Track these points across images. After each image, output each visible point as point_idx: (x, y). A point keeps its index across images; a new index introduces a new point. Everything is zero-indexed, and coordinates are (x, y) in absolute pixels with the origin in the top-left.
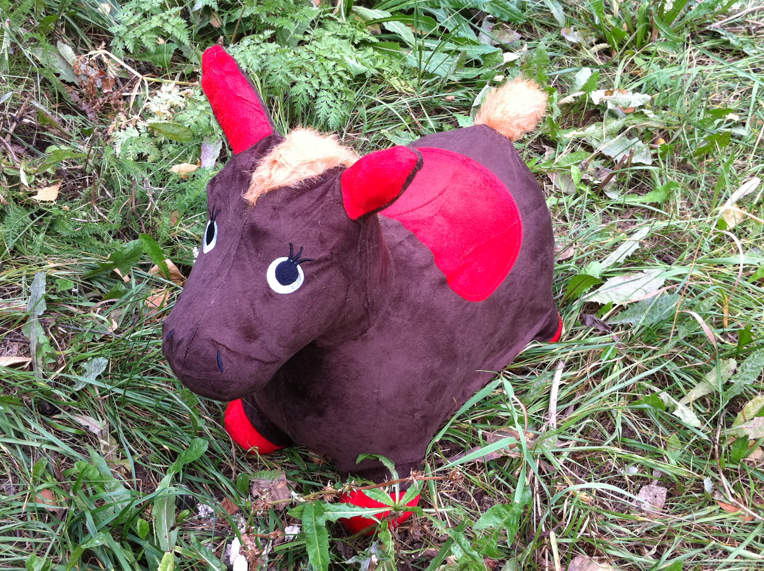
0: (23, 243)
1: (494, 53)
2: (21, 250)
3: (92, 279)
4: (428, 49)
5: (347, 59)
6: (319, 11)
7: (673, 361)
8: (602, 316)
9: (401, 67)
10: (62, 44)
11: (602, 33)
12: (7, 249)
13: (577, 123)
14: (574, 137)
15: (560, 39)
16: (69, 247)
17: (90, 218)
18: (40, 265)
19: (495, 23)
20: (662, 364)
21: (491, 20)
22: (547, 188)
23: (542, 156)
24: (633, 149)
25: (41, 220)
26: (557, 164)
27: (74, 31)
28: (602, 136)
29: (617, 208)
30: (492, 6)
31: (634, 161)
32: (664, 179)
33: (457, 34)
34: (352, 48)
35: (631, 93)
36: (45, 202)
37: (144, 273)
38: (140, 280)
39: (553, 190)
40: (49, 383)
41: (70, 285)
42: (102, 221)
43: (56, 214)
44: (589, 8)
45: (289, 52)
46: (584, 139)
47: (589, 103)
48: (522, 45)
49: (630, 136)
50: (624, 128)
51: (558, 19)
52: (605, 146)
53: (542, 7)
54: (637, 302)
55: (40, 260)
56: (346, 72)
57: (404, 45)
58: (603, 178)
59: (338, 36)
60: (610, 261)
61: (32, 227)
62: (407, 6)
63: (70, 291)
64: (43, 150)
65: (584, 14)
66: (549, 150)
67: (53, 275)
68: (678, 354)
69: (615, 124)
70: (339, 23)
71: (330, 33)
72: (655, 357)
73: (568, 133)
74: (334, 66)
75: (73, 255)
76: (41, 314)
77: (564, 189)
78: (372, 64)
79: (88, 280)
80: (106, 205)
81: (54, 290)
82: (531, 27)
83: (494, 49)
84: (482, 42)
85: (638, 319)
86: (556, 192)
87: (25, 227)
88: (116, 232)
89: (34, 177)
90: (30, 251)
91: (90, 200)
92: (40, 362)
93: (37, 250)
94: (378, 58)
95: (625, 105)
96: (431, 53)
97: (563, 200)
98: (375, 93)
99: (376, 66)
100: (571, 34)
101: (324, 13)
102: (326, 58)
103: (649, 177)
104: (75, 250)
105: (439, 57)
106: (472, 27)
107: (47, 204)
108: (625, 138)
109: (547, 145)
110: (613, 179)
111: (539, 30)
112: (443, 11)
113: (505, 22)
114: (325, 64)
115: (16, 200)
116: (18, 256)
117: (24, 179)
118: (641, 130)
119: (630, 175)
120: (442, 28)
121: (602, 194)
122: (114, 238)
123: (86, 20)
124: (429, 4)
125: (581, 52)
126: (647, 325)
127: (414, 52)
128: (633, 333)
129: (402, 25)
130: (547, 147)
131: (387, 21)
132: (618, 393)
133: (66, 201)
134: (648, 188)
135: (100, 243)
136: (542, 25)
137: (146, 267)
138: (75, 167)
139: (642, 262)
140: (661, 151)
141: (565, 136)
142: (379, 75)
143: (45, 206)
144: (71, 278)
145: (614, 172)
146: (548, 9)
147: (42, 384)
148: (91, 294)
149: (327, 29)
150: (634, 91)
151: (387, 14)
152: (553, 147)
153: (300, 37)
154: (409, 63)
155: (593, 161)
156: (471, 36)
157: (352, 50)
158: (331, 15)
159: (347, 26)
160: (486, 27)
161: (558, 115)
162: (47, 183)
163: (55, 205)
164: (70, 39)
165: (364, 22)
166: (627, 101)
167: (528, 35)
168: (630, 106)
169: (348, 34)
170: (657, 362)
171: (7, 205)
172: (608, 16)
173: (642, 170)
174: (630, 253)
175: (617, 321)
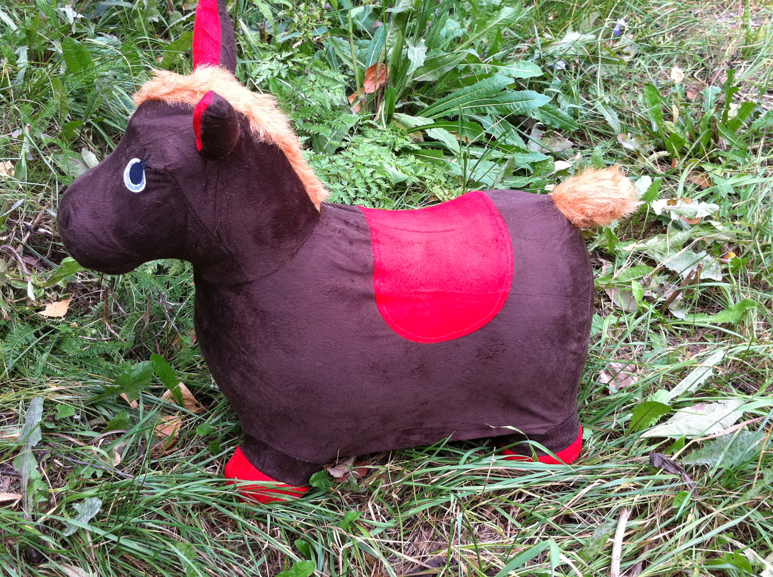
0: (25, 364)
1: (545, 161)
2: (22, 371)
3: (97, 404)
4: (474, 157)
5: (386, 166)
6: (358, 118)
7: (758, 510)
8: (673, 454)
9: (444, 175)
10: (87, 151)
11: (661, 141)
12: (6, 370)
13: (637, 235)
14: (634, 250)
15: (616, 147)
16: (76, 368)
17: (100, 336)
18: (41, 388)
19: (545, 131)
20: (745, 514)
21: (541, 128)
22: (605, 306)
23: (598, 271)
24: (701, 263)
25: (47, 338)
26: (616, 279)
27: (102, 138)
28: (666, 249)
29: (685, 329)
30: (542, 113)
31: (702, 277)
32: (737, 296)
33: (505, 141)
34: (392, 155)
35: (697, 202)
36: (53, 318)
37: (155, 398)
38: (149, 405)
39: (612, 308)
40: (37, 527)
41: (71, 412)
42: (113, 338)
43: (63, 331)
44: (646, 115)
45: (324, 158)
46: (645, 252)
47: (650, 214)
48: (575, 153)
49: (696, 249)
50: (690, 241)
51: (613, 126)
52: (669, 260)
53: (595, 114)
54: (713, 439)
55: (41, 383)
56: (385, 180)
57: (448, 153)
58: (668, 294)
59: (378, 143)
60: (680, 390)
61: (37, 345)
62: (452, 113)
63: (71, 418)
64: (58, 262)
65: (641, 122)
66: (606, 263)
67: (53, 399)
68: (763, 502)
69: (680, 236)
70: (379, 130)
71: (369, 140)
72: (736, 505)
73: (627, 246)
74: (372, 173)
75: (78, 378)
76: (34, 445)
77: (624, 308)
78: (413, 172)
79: (93, 406)
80: (119, 322)
81: (53, 417)
82: (583, 135)
83: (544, 157)
84: (532, 150)
85: (715, 460)
86: (615, 311)
87: (29, 345)
88: (127, 351)
89: (43, 290)
90: (32, 372)
91: (102, 316)
92: (31, 500)
93: (39, 371)
94: (419, 166)
95: (690, 216)
96: (477, 161)
97: (624, 318)
98: (416, 201)
99: (418, 174)
100: (628, 140)
101: (363, 120)
102: (364, 165)
103: (719, 294)
104: (82, 371)
105: (485, 165)
106: (521, 135)
107: (55, 320)
108: (691, 252)
109: (604, 258)
110: (680, 297)
111: (593, 137)
112: (490, 118)
113: (556, 130)
114: (362, 171)
115: (21, 316)
116: (18, 378)
117: (31, 294)
118: (709, 243)
119: (698, 293)
120: (488, 136)
121: (667, 313)
122: (126, 358)
123: (114, 128)
124: (475, 110)
125: (639, 160)
126: (726, 467)
127: (459, 159)
128: (710, 475)
129: (446, 132)
130: (604, 261)
131: (430, 128)
132: (694, 549)
133: (77, 316)
134: (719, 306)
135: (109, 363)
136: (595, 133)
137: (158, 392)
138: (90, 280)
139: (717, 391)
140: (732, 266)
141: (624, 248)
142: (421, 183)
143: (53, 323)
144: (74, 403)
145: (681, 288)
146: (602, 116)
147: (29, 528)
148: (94, 422)
149: (366, 137)
150: (700, 201)
151: (430, 121)
152: (611, 260)
153: (337, 144)
154: (453, 172)
155: (656, 276)
156: (519, 142)
157: (392, 157)
158: (371, 122)
159: (387, 134)
160: (535, 135)
161: (615, 226)
162: (58, 297)
163: (63, 322)
164: (97, 147)
165: (405, 129)
166: (692, 211)
167: (580, 143)
168: (696, 217)
169: (388, 141)
170: (738, 512)
171: (10, 321)
172: (668, 123)
173: (711, 287)
174: (702, 381)
175: (691, 461)
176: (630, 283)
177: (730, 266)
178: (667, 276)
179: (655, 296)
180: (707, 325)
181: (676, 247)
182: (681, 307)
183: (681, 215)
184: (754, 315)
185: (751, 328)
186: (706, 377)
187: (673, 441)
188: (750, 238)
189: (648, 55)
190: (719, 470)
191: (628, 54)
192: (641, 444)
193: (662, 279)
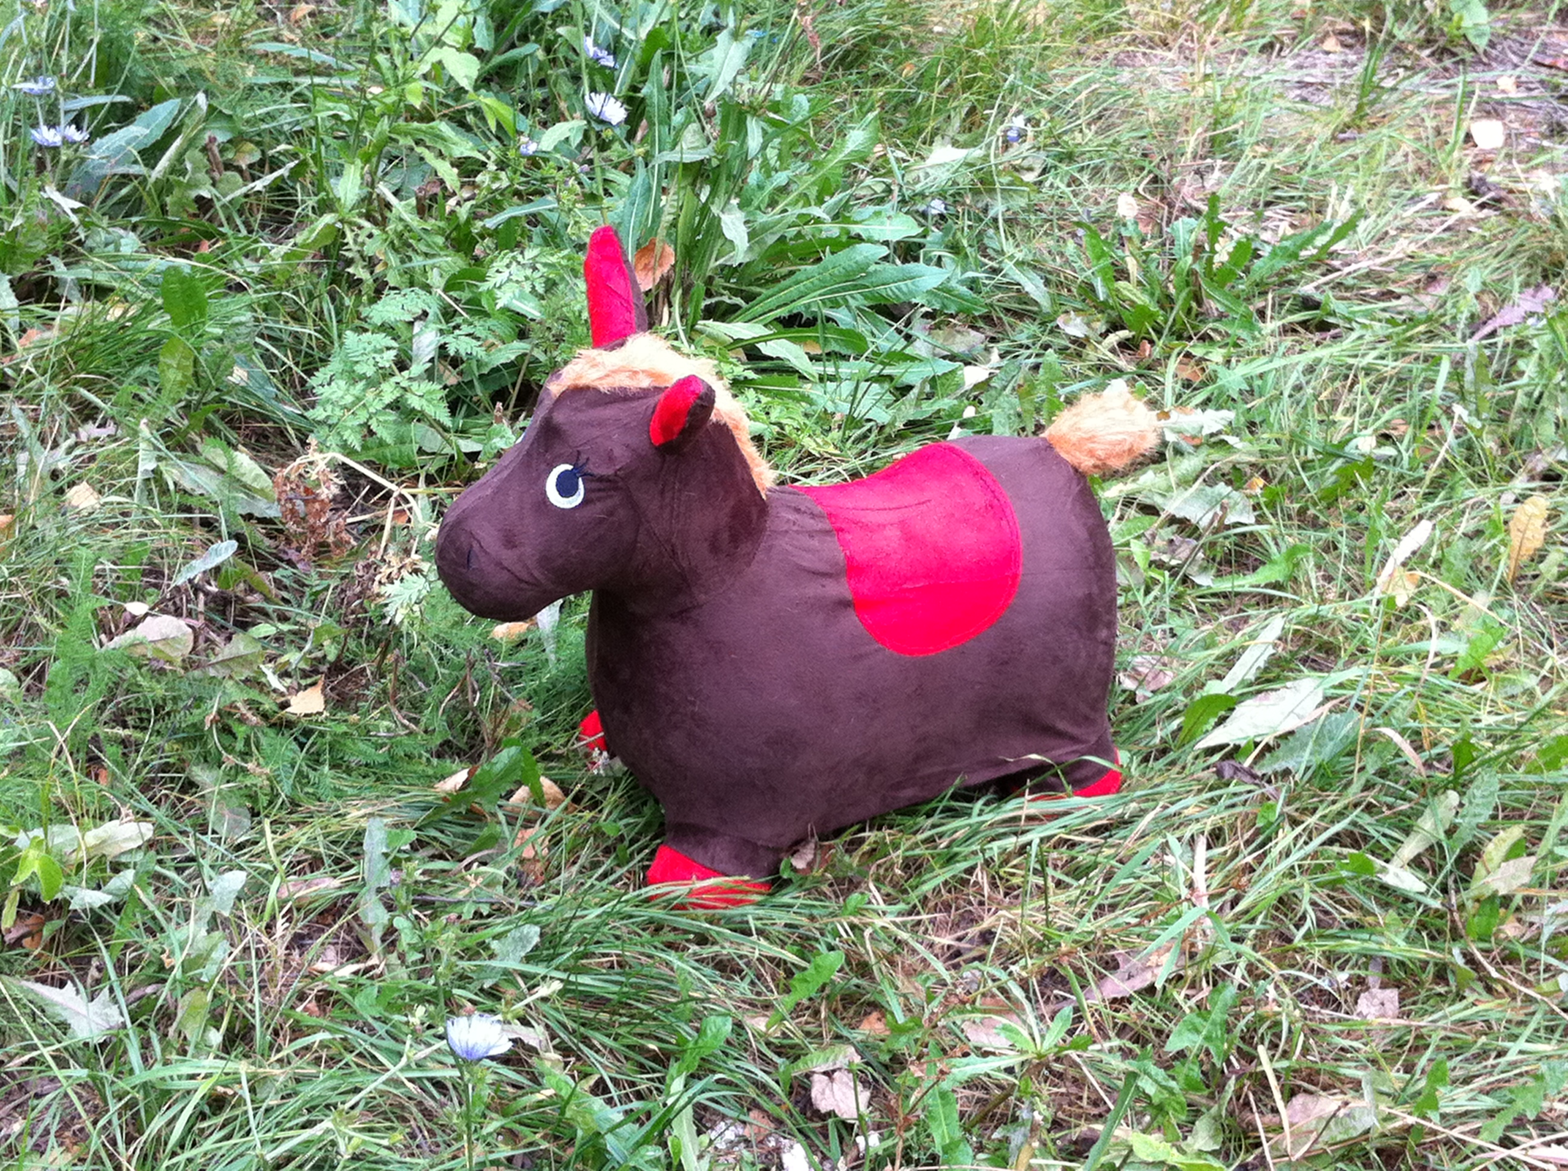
1: (952, 372)
7: (1364, 810)
8: (1243, 762)
12: (283, 797)
14: (1122, 494)
19: (935, 320)
20: (1348, 817)
21: (927, 316)
24: (1222, 501)
28: (1170, 487)
29: (1215, 600)
31: (1229, 521)
32: (1280, 541)
35: (1198, 410)
36: (309, 715)
42: (410, 731)
43: (335, 732)
46: (1139, 496)
48: (988, 350)
49: (1211, 482)
50: (1202, 470)
51: (1038, 299)
52: (1176, 503)
53: (1008, 284)
54: (1289, 733)
57: (799, 376)
58: (1183, 554)
60: (1233, 679)
62: (790, 312)
65: (1077, 285)
68: (1369, 799)
69: (1186, 466)
72: (1337, 807)
73: (1112, 489)
78: (765, 418)
82: (993, 317)
83: (948, 365)
84: (921, 354)
85: (1299, 759)
91: (386, 702)
94: (768, 405)
95: (1192, 433)
99: (773, 420)
100: (1072, 322)
103: (1255, 543)
106: (897, 330)
107: (314, 718)
108: (1205, 487)
110: (1200, 555)
111: (1007, 320)
113: (950, 316)
117: (276, 682)
118: (1227, 470)
119: (1224, 545)
121: (1186, 580)
125: (1089, 351)
126: (1315, 764)
128: (1297, 778)
129: (788, 344)
131: (765, 341)
134: (1257, 560)
136: (1007, 311)
139: (1282, 674)
140: (1264, 499)
141: (1109, 493)
142: (781, 434)
143: (312, 722)
146: (1019, 284)
150: (1201, 407)
151: (760, 329)
155: (1161, 529)
156: (898, 343)
160: (920, 328)
162: (300, 684)
163: (327, 719)
166: (1195, 425)
167: (991, 332)
168: (1202, 433)
172: (1122, 284)
173: (1244, 535)
174: (1261, 663)
175: (1267, 767)
176: (1127, 544)
177: (1262, 500)
178: (1174, 527)
179: (1165, 558)
180: (1247, 589)
181: (1185, 482)
182: (1204, 570)
183: (1179, 432)
184: (1310, 565)
185: (1308, 584)
186: (1265, 657)
187: (1237, 748)
188: (1279, 454)
189: (1064, 167)
190: (1308, 768)
191: (1030, 169)
192: (1196, 757)
193: (1168, 533)
